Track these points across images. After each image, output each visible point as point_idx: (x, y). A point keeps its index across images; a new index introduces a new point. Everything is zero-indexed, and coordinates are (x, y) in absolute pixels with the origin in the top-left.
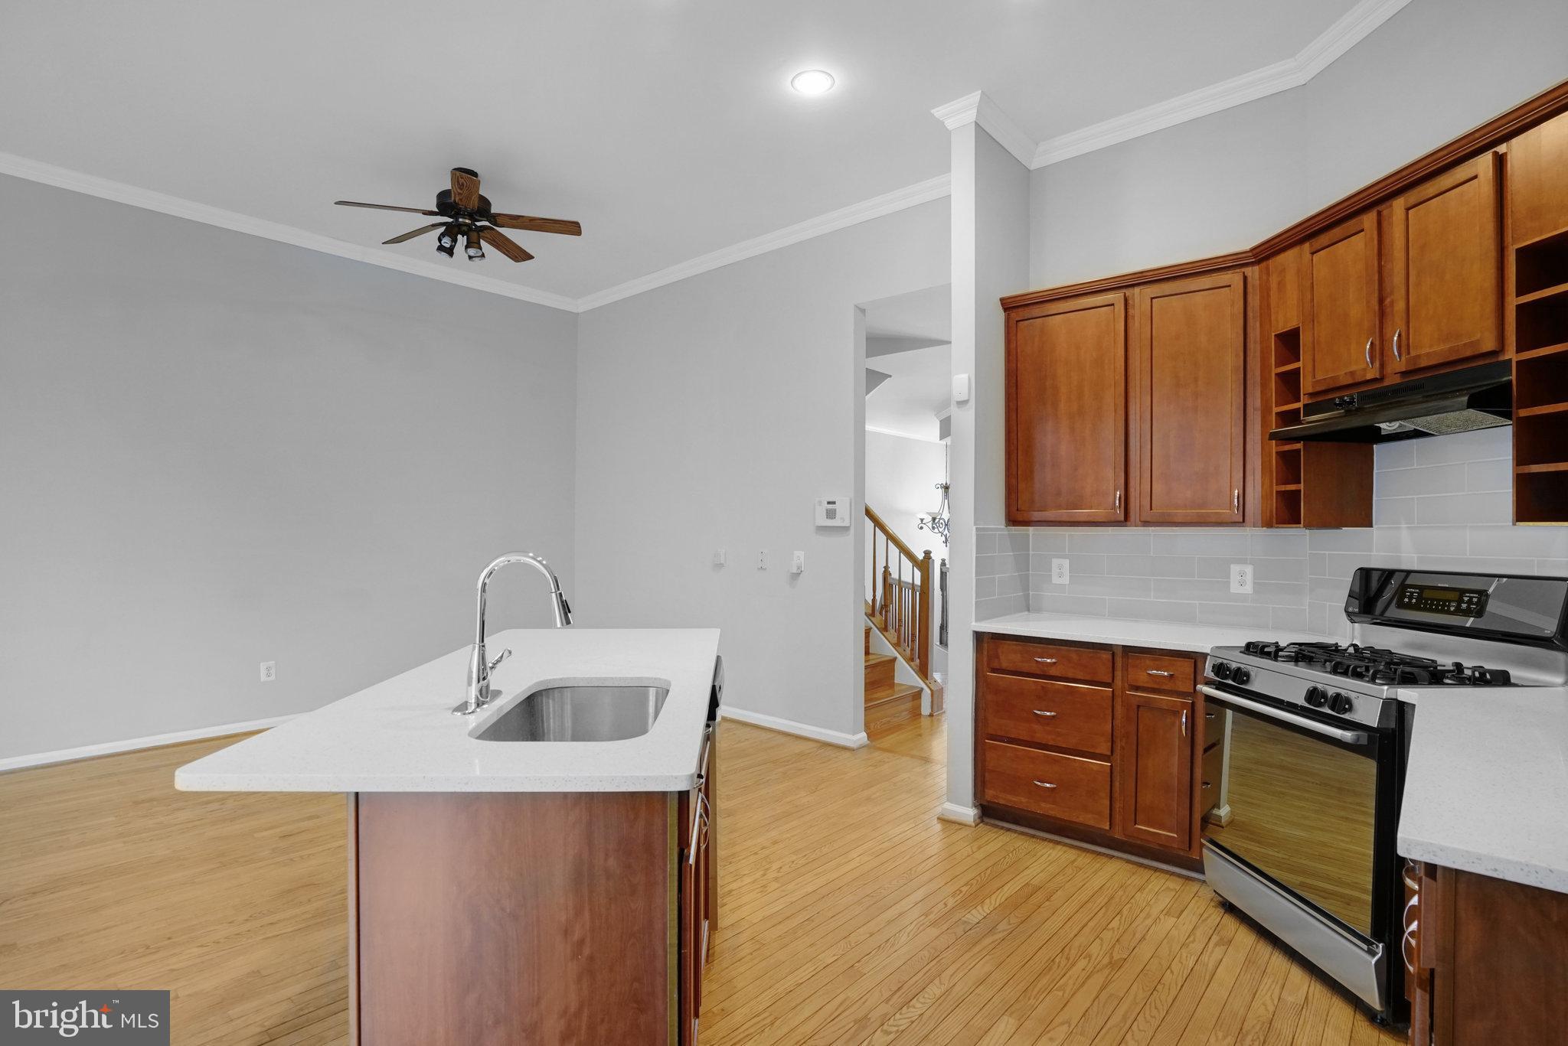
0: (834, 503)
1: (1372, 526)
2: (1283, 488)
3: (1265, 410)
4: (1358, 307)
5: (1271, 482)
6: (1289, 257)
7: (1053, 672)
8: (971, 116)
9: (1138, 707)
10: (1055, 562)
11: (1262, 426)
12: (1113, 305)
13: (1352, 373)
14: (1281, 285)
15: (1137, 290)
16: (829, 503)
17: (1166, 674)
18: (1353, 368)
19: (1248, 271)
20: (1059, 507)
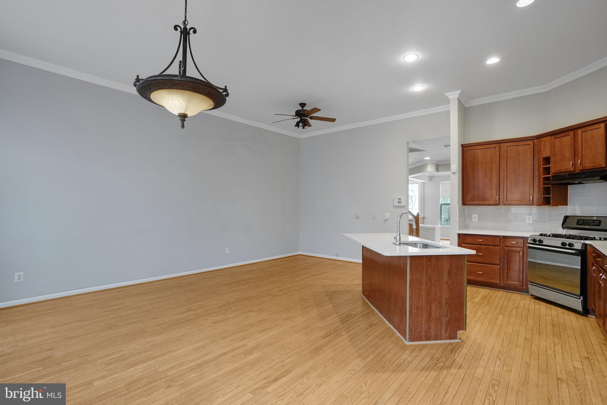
0: (401, 199)
1: (567, 205)
2: (545, 196)
3: (539, 176)
4: (568, 153)
5: (541, 194)
6: (548, 139)
7: (482, 243)
8: (457, 96)
9: (508, 251)
10: (473, 215)
11: (538, 180)
12: (496, 148)
13: (566, 169)
14: (545, 146)
15: (502, 144)
16: (399, 199)
17: (515, 242)
18: (567, 168)
19: (535, 141)
20: (479, 200)
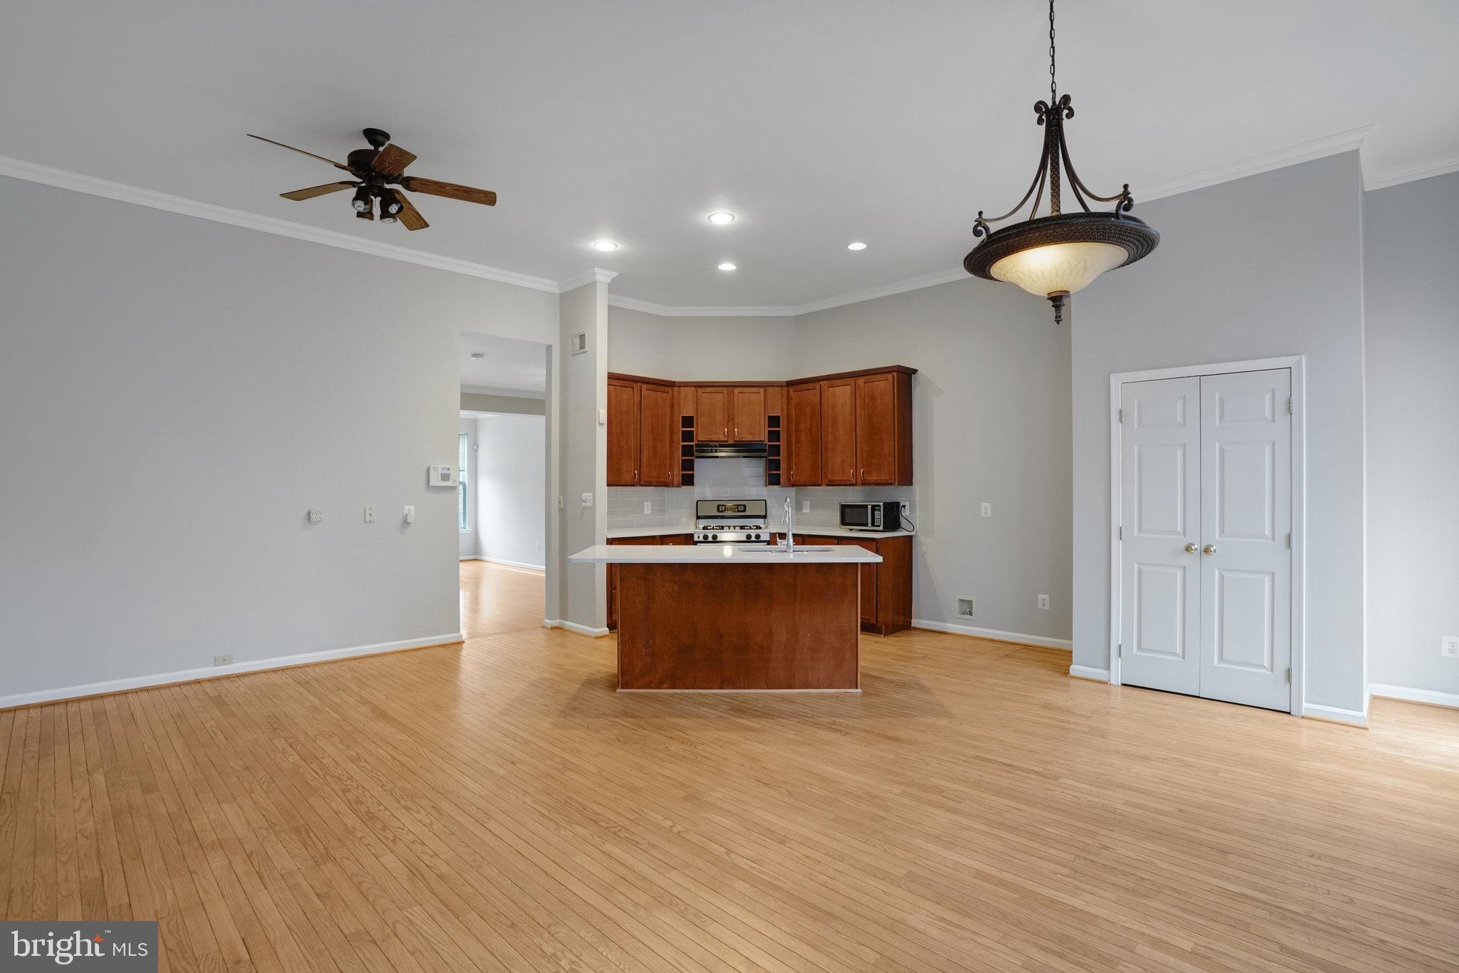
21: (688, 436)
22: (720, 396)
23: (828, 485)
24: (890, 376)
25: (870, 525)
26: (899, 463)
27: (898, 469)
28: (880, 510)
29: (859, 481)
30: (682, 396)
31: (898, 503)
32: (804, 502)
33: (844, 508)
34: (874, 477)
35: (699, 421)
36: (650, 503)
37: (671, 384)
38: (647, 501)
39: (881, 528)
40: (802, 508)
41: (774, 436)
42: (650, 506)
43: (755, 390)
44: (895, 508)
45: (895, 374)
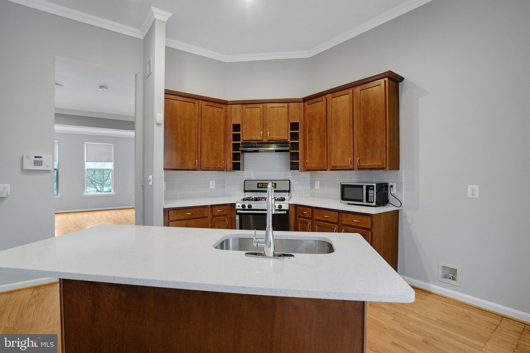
0: (41, 157)
4: (258, 124)
5: (232, 160)
13: (257, 138)
14: (235, 112)
16: (36, 157)
17: (222, 211)
21: (237, 137)
22: (258, 110)
23: (332, 170)
24: (382, 81)
25: (365, 201)
26: (390, 152)
27: (389, 157)
28: (373, 189)
29: (356, 167)
30: (233, 111)
31: (387, 184)
32: (316, 182)
33: (344, 187)
34: (368, 163)
35: (243, 127)
36: (214, 182)
37: (225, 103)
38: (212, 180)
39: (374, 204)
40: (315, 186)
41: (294, 136)
42: (214, 184)
43: (282, 105)
44: (384, 188)
45: (386, 79)
